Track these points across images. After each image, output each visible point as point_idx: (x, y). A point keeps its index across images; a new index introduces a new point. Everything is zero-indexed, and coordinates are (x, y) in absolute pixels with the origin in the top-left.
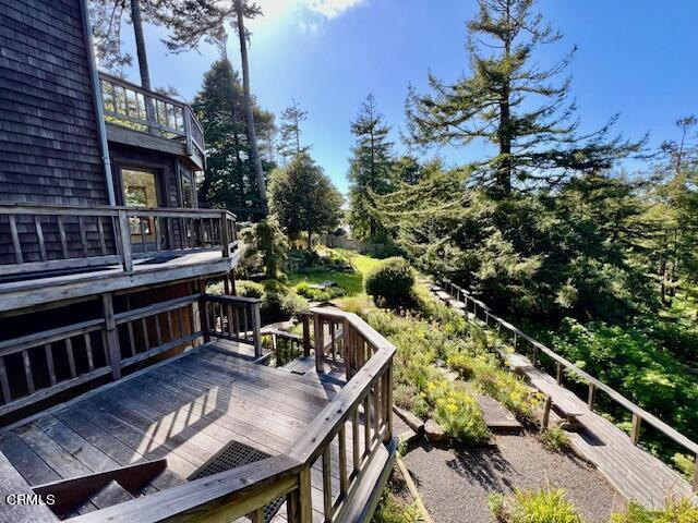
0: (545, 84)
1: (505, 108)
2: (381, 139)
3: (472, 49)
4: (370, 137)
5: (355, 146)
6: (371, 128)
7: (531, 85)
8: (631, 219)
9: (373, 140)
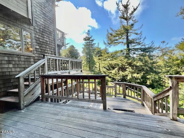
0: (136, 32)
1: (127, 37)
2: (92, 42)
3: (121, 23)
4: (89, 41)
5: (85, 44)
6: (89, 39)
7: (133, 32)
8: (155, 65)
9: (89, 42)
